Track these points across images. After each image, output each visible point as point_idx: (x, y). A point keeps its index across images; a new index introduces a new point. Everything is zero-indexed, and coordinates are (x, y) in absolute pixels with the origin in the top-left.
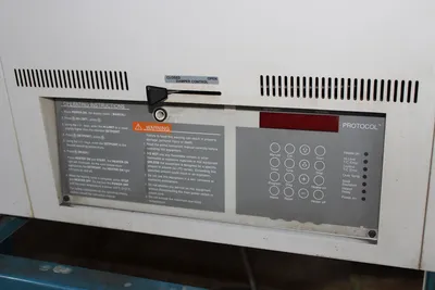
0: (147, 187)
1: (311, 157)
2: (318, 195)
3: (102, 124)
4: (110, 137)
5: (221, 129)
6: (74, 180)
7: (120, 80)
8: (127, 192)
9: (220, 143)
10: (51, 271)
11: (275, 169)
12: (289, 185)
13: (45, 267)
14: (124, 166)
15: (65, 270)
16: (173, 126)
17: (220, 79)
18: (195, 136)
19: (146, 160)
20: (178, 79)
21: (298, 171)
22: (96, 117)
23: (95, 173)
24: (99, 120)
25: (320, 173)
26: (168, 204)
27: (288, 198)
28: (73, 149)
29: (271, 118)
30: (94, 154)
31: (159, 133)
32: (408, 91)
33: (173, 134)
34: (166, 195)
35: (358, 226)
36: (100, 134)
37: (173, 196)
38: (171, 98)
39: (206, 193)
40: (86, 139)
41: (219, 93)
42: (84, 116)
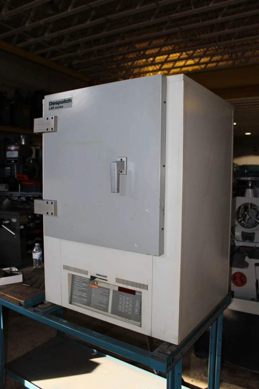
0: (91, 302)
1: (129, 301)
2: (130, 311)
3: (82, 283)
4: (84, 287)
5: (109, 289)
6: (74, 297)
7: (86, 273)
8: (86, 303)
9: (109, 293)
10: (62, 321)
11: (121, 303)
12: (123, 308)
13: (61, 320)
14: (86, 295)
15: (66, 322)
16: (99, 287)
17: (108, 277)
18: (104, 290)
19: (91, 295)
20: (99, 275)
21: (126, 304)
22: (81, 280)
23: (79, 296)
24: (82, 282)
25: (130, 305)
26: (95, 308)
27: (123, 311)
28: (75, 288)
29: (121, 289)
30: (79, 290)
31: (95, 288)
32: (146, 287)
33: (99, 289)
34: (95, 305)
35: (138, 322)
36: (81, 285)
37: (96, 306)
38: (96, 279)
39: (104, 306)
40: (78, 286)
41: (107, 280)
42: (79, 280)
